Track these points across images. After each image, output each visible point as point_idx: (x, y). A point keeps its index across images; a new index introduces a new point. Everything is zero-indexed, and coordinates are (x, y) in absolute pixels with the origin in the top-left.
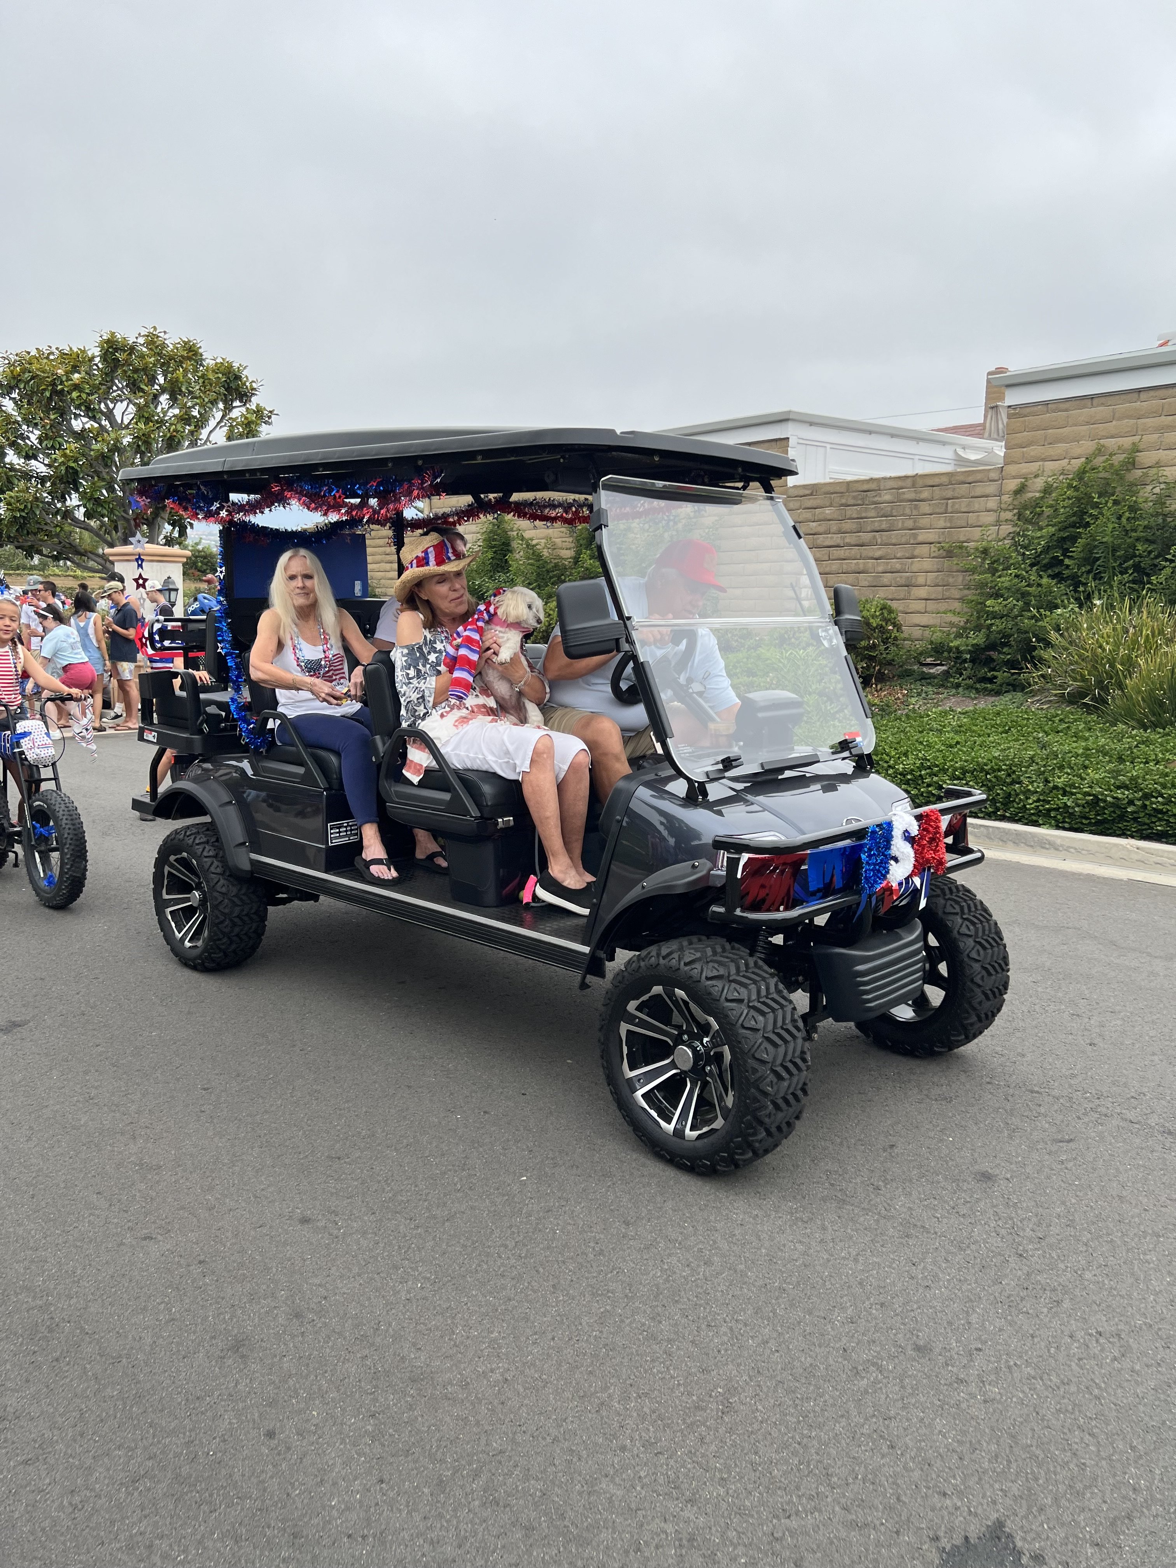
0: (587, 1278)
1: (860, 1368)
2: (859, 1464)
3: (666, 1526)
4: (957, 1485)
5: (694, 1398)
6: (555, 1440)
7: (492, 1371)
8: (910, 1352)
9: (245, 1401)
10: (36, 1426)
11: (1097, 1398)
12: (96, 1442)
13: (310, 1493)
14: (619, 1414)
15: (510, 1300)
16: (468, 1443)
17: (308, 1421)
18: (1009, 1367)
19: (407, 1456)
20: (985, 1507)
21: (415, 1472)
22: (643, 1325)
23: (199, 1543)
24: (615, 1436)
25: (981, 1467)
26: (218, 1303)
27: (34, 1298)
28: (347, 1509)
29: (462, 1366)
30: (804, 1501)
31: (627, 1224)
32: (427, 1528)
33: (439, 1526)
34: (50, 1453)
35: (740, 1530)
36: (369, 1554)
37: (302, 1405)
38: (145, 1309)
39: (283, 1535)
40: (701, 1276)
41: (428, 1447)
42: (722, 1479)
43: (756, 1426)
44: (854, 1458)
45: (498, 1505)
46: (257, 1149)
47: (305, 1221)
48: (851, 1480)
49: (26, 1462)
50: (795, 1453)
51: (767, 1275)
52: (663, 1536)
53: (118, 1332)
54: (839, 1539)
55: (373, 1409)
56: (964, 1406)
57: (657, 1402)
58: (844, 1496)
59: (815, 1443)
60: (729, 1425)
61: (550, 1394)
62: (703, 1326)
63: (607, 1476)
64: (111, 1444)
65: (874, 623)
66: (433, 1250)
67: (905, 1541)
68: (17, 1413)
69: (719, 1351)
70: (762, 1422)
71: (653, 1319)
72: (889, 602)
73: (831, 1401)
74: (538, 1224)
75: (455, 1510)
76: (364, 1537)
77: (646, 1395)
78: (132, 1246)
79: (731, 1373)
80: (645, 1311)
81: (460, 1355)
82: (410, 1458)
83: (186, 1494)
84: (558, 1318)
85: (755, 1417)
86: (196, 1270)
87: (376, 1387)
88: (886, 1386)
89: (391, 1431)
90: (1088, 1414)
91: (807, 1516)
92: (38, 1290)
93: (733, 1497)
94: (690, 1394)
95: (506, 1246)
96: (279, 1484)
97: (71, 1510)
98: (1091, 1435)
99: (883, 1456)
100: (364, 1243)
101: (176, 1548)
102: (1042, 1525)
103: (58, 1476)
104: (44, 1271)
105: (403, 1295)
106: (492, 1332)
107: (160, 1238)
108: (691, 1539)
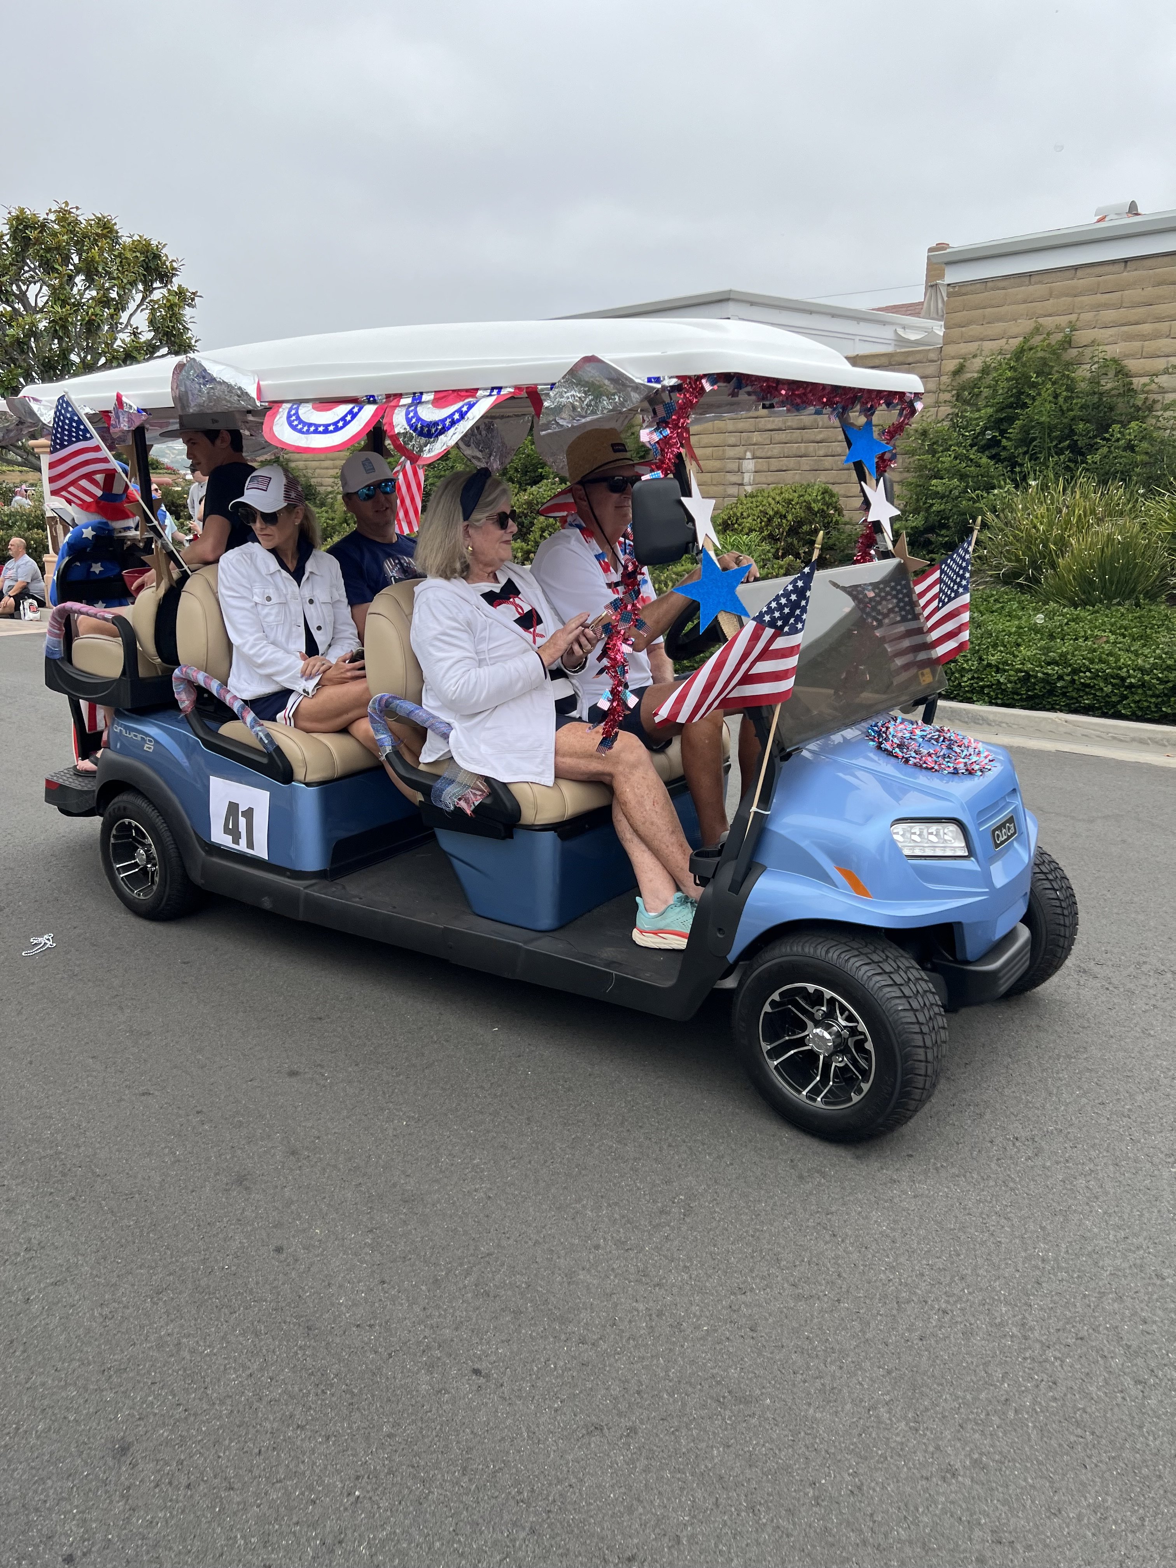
0: (559, 1111)
1: (806, 1174)
2: (806, 1250)
3: (637, 1305)
4: (890, 1263)
5: (659, 1205)
6: (536, 1243)
7: (476, 1190)
9: (252, 1224)
10: (61, 1254)
11: (1012, 1189)
12: (118, 1263)
13: (320, 1294)
14: (593, 1221)
15: (488, 1132)
16: (458, 1250)
17: (312, 1238)
18: (937, 1169)
19: (404, 1262)
20: (914, 1278)
21: (413, 1274)
22: (611, 1147)
23: (223, 1338)
24: (589, 1238)
25: (911, 1248)
26: (219, 1146)
27: (44, 1149)
28: (354, 1305)
29: (449, 1188)
30: (758, 1280)
32: (427, 1317)
33: (437, 1314)
34: (76, 1275)
35: (703, 1305)
36: (376, 1339)
37: (306, 1225)
38: (149, 1154)
39: (298, 1329)
40: (661, 1106)
41: (422, 1254)
42: (685, 1267)
43: (714, 1224)
44: (801, 1245)
45: (489, 1296)
46: (241, 1014)
47: (293, 1074)
48: (797, 1263)
49: (55, 1283)
50: (749, 1244)
52: (636, 1313)
53: (128, 1174)
54: (789, 1308)
55: (370, 1226)
57: (626, 1209)
58: (792, 1275)
59: (767, 1235)
60: (690, 1225)
61: (529, 1207)
62: (665, 1147)
63: (584, 1269)
64: (133, 1265)
65: (816, 507)
66: (415, 1094)
67: (845, 1307)
68: (42, 1244)
69: (680, 1166)
70: (719, 1221)
71: (619, 1142)
72: (830, 486)
73: (780, 1202)
74: (510, 1068)
75: (450, 1302)
76: (371, 1326)
77: (616, 1204)
78: (131, 1101)
79: (691, 1184)
80: (612, 1137)
81: (445, 1180)
82: (407, 1262)
83: (207, 1301)
84: (534, 1145)
85: (713, 1218)
86: (195, 1120)
87: (371, 1208)
88: (828, 1188)
89: (388, 1242)
90: (1004, 1203)
91: (760, 1291)
92: (47, 1141)
93: (695, 1280)
94: (655, 1202)
95: (482, 1087)
96: (291, 1288)
97: (102, 1319)
98: (1008, 1219)
99: (826, 1243)
100: (350, 1090)
101: (202, 1344)
102: (963, 1290)
103: (86, 1293)
104: (51, 1126)
105: (390, 1132)
106: (474, 1159)
107: (156, 1093)
108: (660, 1314)
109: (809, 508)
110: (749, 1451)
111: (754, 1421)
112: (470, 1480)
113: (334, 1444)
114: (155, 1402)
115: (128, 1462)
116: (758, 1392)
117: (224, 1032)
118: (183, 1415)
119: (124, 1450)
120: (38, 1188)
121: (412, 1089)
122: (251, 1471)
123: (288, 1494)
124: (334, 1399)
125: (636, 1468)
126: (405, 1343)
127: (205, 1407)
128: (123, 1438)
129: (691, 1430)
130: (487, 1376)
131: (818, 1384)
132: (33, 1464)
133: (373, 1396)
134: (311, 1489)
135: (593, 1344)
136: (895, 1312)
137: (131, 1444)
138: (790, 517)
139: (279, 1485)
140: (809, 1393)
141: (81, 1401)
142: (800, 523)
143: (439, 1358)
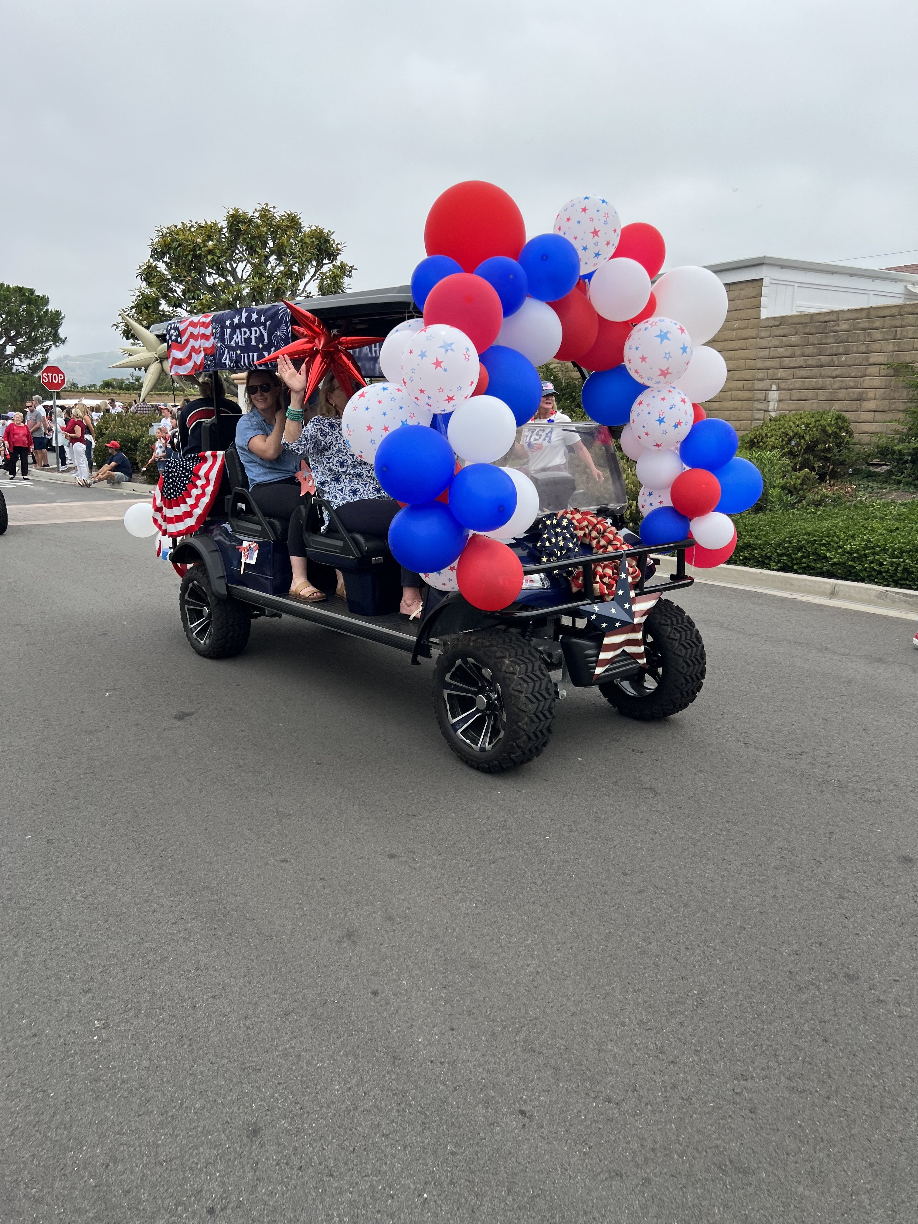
0: (596, 909)
1: (802, 985)
2: (800, 1050)
3: (654, 1077)
4: (875, 1071)
5: (676, 995)
6: (574, 1014)
7: (528, 965)
8: (841, 978)
9: (356, 971)
10: (219, 975)
12: (259, 988)
13: (404, 1032)
14: (620, 1002)
15: (539, 919)
16: (511, 1011)
17: (400, 987)
19: (469, 1015)
20: (897, 1087)
21: (476, 1026)
22: (638, 944)
23: (331, 1056)
24: (617, 1016)
25: (894, 1061)
26: (335, 907)
27: (212, 894)
28: (430, 1044)
29: (506, 961)
30: (758, 1071)
31: (625, 874)
32: (485, 1062)
33: (493, 1061)
34: (229, 992)
35: (710, 1085)
36: (445, 1074)
37: (395, 977)
38: (285, 907)
39: (387, 1057)
40: (681, 915)
41: (484, 1011)
42: (697, 1050)
43: (722, 1018)
44: (796, 1046)
45: (534, 1052)
46: (356, 806)
47: (392, 856)
48: (793, 1060)
49: (214, 997)
50: (751, 1039)
51: (731, 917)
52: (653, 1083)
53: (269, 920)
54: (784, 1098)
55: (445, 983)
56: (882, 1018)
57: (648, 996)
58: (788, 1070)
59: (767, 1033)
60: (702, 1016)
61: (569, 984)
63: (611, 1041)
64: (269, 991)
65: (830, 430)
66: (483, 882)
67: (835, 1104)
68: (207, 966)
69: (694, 966)
70: (726, 1016)
71: (645, 940)
72: (843, 413)
73: (779, 1006)
74: (558, 870)
75: (504, 1052)
76: (441, 1063)
77: (640, 990)
78: (274, 866)
79: (703, 981)
80: (639, 935)
81: (504, 954)
82: (472, 1016)
83: (321, 1025)
84: (575, 935)
85: (721, 1012)
86: (319, 884)
87: (446, 969)
88: (822, 1000)
89: (457, 998)
91: (759, 1080)
92: (214, 889)
93: (704, 1063)
94: (673, 993)
95: (536, 884)
96: (382, 1024)
97: (245, 1029)
99: (819, 1047)
100: (434, 874)
101: (316, 1058)
103: (236, 1008)
104: (217, 878)
105: (463, 910)
106: (527, 940)
107: (293, 861)
108: (674, 1087)
109: (824, 431)
110: (745, 1214)
111: (750, 1190)
112: (514, 1200)
113: (410, 1152)
114: (279, 1098)
115: (258, 1142)
116: (755, 1165)
117: (344, 819)
118: (299, 1112)
119: (256, 1132)
120: (206, 923)
121: (480, 879)
122: (346, 1164)
123: (373, 1187)
124: (412, 1117)
125: (649, 1212)
126: (467, 1081)
127: (316, 1108)
128: (255, 1123)
129: (697, 1189)
130: (531, 1117)
131: (808, 1166)
132: (191, 1133)
133: (441, 1119)
134: (391, 1187)
135: (617, 1104)
136: (878, 1114)
137: (260, 1129)
138: (807, 438)
139: (366, 1178)
140: (800, 1173)
141: (227, 1089)
142: (816, 443)
143: (493, 1097)
